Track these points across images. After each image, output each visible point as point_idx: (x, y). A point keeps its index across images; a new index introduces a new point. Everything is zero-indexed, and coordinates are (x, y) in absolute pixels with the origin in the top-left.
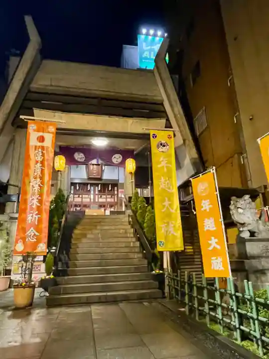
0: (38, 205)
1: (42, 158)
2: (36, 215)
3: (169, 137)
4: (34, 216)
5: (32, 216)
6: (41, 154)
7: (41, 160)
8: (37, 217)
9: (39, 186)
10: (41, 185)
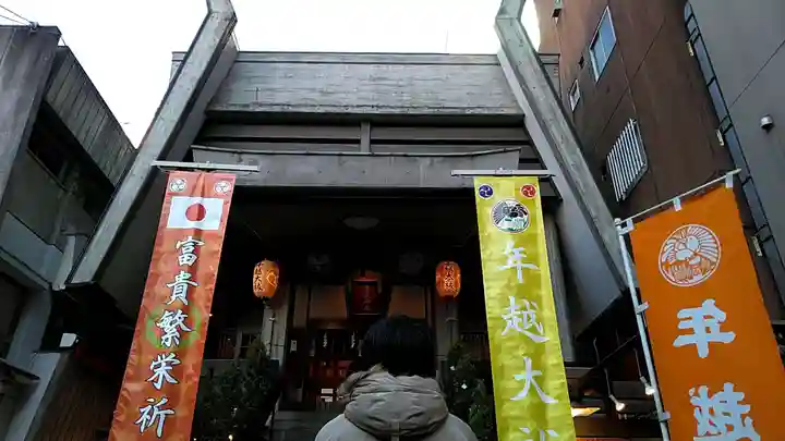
0: (170, 379)
1: (194, 257)
2: (161, 408)
3: (528, 191)
4: (156, 412)
5: (150, 413)
6: (191, 249)
7: (190, 263)
8: (162, 414)
9: (179, 329)
10: (184, 328)
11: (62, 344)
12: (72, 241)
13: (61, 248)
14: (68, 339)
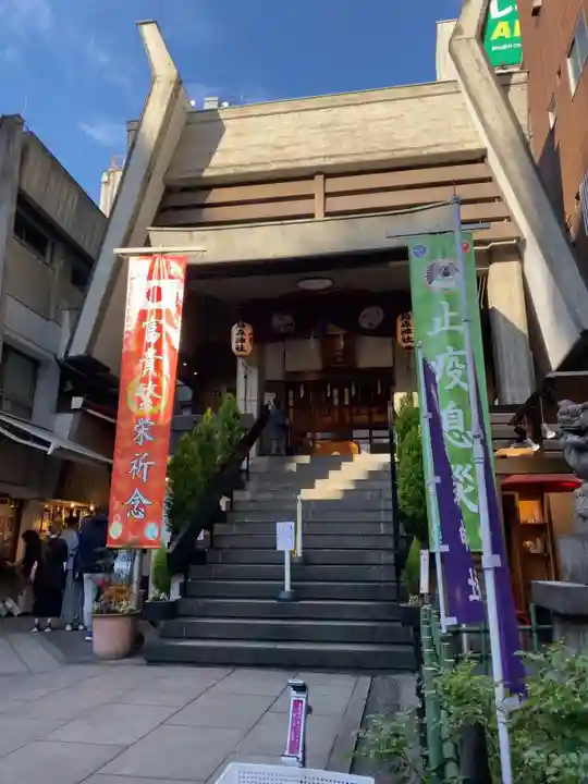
0: (148, 438)
1: (158, 335)
2: (144, 460)
4: (141, 464)
5: (138, 465)
6: (155, 327)
7: (155, 341)
8: (146, 465)
9: (152, 397)
10: (155, 395)
11: (73, 407)
12: (67, 315)
13: (58, 322)
14: (77, 402)
